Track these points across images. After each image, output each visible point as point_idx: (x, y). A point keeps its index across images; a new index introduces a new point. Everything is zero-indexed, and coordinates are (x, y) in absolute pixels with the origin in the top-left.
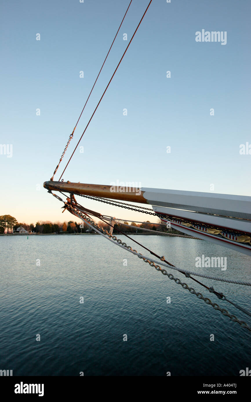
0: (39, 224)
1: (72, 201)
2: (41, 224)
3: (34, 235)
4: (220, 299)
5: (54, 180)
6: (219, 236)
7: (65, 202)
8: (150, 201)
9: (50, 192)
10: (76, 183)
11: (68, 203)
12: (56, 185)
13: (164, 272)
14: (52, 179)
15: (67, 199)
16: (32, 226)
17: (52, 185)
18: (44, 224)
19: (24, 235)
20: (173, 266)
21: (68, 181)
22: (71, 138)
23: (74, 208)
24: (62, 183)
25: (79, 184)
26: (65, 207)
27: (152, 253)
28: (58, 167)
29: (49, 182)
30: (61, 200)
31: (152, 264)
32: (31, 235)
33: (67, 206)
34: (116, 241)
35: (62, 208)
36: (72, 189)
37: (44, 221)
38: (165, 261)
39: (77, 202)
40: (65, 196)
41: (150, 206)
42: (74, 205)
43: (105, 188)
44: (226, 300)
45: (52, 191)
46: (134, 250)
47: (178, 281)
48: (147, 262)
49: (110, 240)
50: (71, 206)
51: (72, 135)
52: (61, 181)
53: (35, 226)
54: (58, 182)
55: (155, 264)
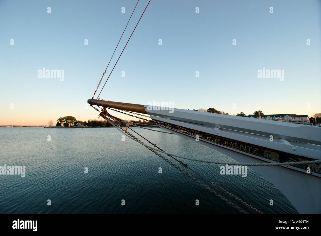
0: (90, 121)
1: (104, 111)
2: (91, 121)
3: (87, 127)
4: (185, 167)
5: (94, 99)
6: (186, 133)
7: (100, 112)
8: (149, 113)
9: (91, 106)
10: (107, 101)
11: (102, 112)
12: (95, 102)
13: (156, 153)
14: (92, 98)
15: (101, 110)
16: (85, 122)
17: (93, 101)
18: (93, 121)
19: (81, 127)
20: (163, 151)
21: (102, 100)
22: (104, 74)
23: (106, 115)
24: (99, 100)
25: (108, 102)
26: (101, 115)
27: (149, 142)
28: (96, 91)
29: (91, 100)
30: (98, 110)
31: (153, 151)
32: (85, 127)
33: (102, 114)
34: (132, 137)
35: (99, 115)
36: (104, 104)
37: (92, 119)
38: (157, 147)
39: (108, 112)
40: (100, 108)
41: (149, 116)
42: (106, 114)
43: (124, 104)
44: (189, 168)
45: (93, 105)
46: (143, 143)
47: (163, 158)
48: (150, 149)
49: (126, 135)
50: (104, 115)
51: (105, 72)
52: (98, 99)
53: (87, 122)
54: (96, 100)
55: (155, 151)
